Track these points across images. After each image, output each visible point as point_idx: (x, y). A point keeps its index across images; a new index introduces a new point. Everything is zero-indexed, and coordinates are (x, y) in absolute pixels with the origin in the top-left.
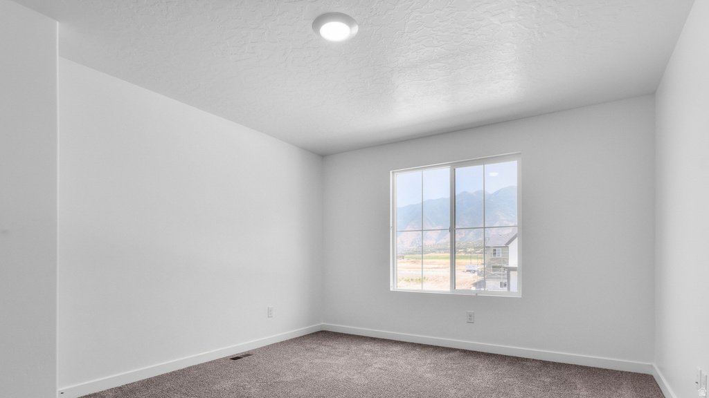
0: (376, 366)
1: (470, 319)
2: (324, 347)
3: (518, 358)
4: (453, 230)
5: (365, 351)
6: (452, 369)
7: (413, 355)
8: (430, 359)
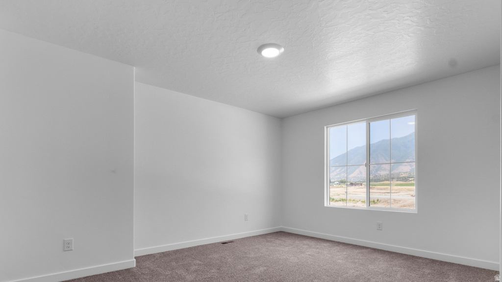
0: (308, 253)
1: (380, 227)
2: (278, 241)
3: (413, 257)
4: (368, 165)
5: (304, 244)
6: (359, 259)
7: (336, 249)
8: (347, 252)
